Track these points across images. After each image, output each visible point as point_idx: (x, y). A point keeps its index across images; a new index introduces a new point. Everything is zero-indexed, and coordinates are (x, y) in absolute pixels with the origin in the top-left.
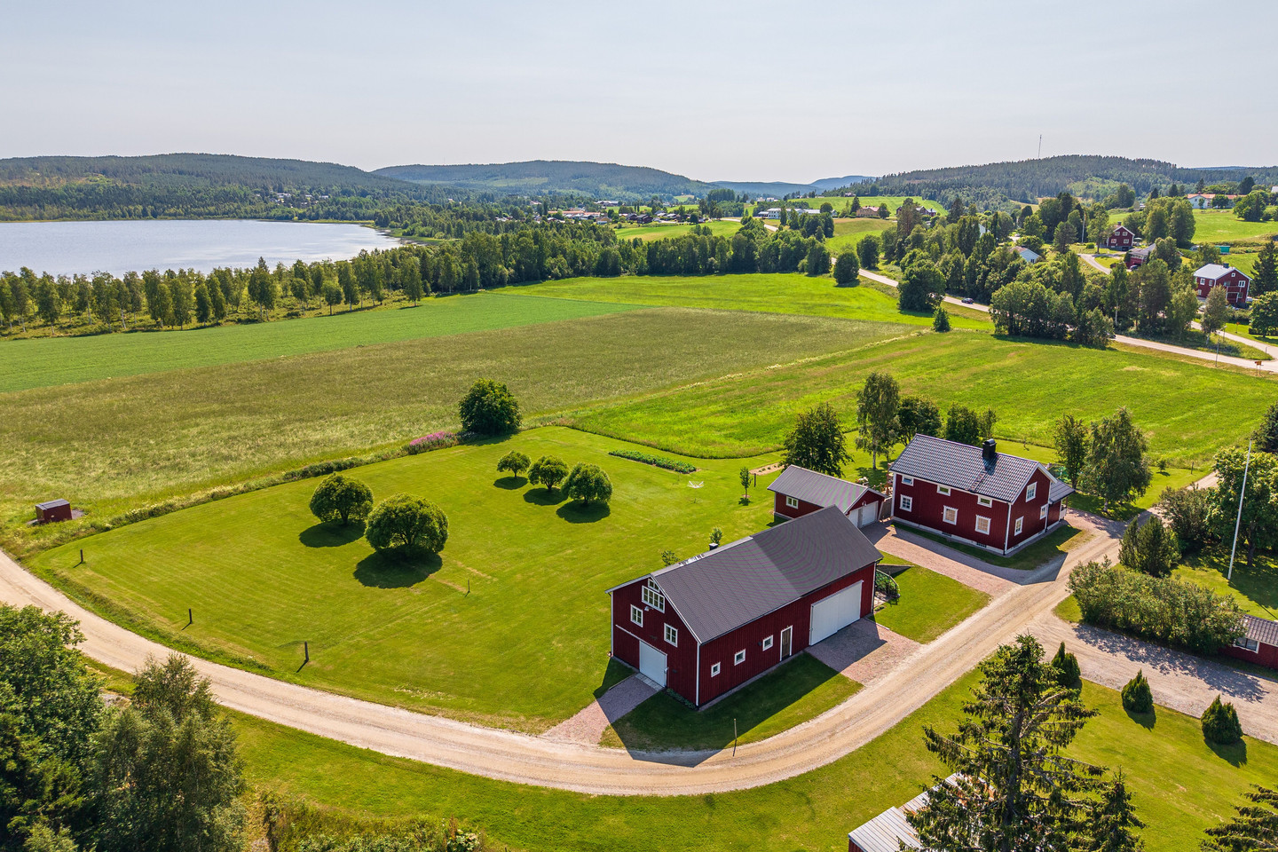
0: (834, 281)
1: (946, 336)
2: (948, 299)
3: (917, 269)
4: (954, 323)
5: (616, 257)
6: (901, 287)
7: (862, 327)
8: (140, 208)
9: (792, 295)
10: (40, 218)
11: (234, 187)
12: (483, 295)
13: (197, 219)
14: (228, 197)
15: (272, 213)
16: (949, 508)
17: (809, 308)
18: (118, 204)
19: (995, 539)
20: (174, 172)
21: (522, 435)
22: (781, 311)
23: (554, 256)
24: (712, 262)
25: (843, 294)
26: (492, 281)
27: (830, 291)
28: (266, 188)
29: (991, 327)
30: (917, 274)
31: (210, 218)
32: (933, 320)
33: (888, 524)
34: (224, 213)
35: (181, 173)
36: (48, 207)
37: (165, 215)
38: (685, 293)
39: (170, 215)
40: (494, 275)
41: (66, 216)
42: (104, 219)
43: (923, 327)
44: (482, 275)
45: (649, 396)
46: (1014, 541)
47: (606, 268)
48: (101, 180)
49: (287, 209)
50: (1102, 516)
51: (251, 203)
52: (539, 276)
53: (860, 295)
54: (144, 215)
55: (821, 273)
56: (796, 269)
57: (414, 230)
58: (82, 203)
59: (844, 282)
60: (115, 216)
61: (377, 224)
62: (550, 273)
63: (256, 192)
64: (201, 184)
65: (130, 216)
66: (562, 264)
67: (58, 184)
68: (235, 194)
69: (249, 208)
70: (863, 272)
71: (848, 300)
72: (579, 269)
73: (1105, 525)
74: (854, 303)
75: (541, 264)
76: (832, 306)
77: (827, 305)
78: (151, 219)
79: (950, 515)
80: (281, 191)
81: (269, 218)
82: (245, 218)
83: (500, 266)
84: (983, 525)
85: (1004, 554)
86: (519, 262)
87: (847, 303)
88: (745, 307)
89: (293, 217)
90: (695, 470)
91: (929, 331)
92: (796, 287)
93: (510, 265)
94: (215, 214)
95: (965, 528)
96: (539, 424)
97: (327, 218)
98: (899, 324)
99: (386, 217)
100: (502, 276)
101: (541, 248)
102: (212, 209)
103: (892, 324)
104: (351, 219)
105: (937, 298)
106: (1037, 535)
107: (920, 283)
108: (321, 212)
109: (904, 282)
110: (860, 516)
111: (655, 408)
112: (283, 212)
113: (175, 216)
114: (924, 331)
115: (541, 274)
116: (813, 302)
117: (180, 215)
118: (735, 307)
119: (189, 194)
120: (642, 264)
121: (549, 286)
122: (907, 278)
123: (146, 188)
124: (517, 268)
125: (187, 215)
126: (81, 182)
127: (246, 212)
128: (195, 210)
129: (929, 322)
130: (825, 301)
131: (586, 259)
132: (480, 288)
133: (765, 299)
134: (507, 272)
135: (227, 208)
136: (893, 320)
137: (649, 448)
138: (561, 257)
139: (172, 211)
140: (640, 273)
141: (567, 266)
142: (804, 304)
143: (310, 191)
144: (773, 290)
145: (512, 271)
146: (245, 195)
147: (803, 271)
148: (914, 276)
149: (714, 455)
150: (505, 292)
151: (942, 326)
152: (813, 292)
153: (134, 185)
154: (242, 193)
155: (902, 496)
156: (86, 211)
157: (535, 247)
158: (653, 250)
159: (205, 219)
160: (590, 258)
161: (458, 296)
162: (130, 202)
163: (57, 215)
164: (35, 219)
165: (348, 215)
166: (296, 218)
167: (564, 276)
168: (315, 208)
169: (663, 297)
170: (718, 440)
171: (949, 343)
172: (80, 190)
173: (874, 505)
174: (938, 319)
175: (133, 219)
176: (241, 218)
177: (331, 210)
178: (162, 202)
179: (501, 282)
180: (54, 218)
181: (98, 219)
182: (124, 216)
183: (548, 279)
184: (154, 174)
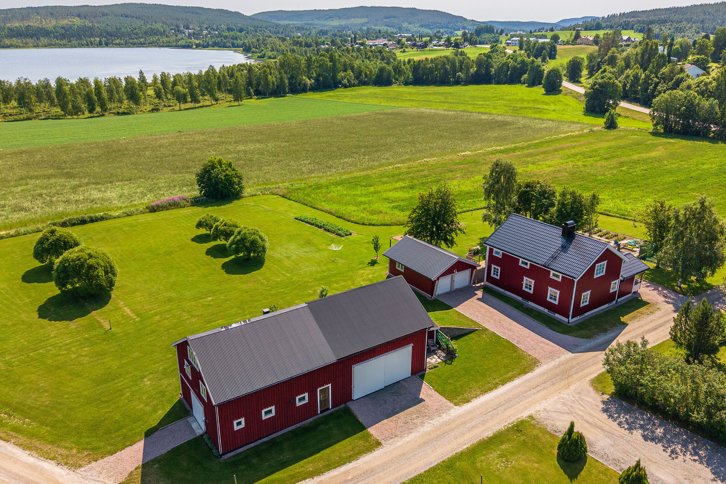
0: (543, 91)
1: (613, 133)
2: (623, 104)
3: (600, 81)
4: (621, 123)
5: (389, 72)
6: (586, 95)
7: (550, 124)
8: (98, 39)
9: (509, 100)
10: (37, 46)
11: (158, 26)
12: (290, 99)
13: (132, 47)
14: (154, 32)
15: (179, 43)
16: (528, 279)
17: (515, 109)
18: (85, 37)
19: (562, 309)
20: (122, 16)
21: (242, 201)
22: (494, 112)
23: (345, 71)
24: (459, 76)
25: (547, 100)
26: (297, 88)
27: (538, 98)
28: (177, 26)
29: (650, 126)
30: (599, 84)
31: (141, 47)
32: (604, 120)
33: (478, 288)
34: (150, 43)
35: (126, 16)
36: (42, 39)
37: (113, 44)
38: (431, 98)
39: (116, 44)
40: (300, 84)
41: (53, 45)
42: (75, 47)
43: (596, 126)
44: (290, 84)
45: (355, 174)
46: (578, 311)
47: (383, 80)
48: (77, 21)
49: (190, 40)
50: (675, 291)
51: (167, 36)
52: (333, 85)
53: (559, 101)
54: (100, 45)
55: (537, 85)
56: (519, 82)
57: (265, 54)
58: (63, 36)
59: (550, 91)
60: (82, 45)
61: (244, 50)
62: (340, 83)
63: (171, 29)
64: (139, 23)
65: (92, 45)
66: (350, 77)
67: (49, 24)
68: (158, 30)
69: (165, 39)
70: (566, 84)
71: (549, 105)
72: (362, 80)
73: (673, 299)
74: (552, 107)
75: (334, 77)
76: (534, 108)
77: (531, 108)
78: (104, 47)
79: (528, 284)
80: (188, 28)
81: (177, 47)
82: (163, 46)
83: (304, 78)
84: (553, 294)
85: (569, 323)
86: (319, 75)
87: (547, 107)
88: (469, 108)
89: (192, 46)
90: (351, 234)
91: (600, 128)
92: (514, 95)
93: (311, 77)
94: (144, 44)
95: (539, 297)
96: (259, 193)
97: (214, 47)
98: (578, 123)
99: (250, 45)
100: (305, 85)
101: (334, 65)
102: (142, 40)
103: (574, 123)
104: (230, 47)
105: (613, 104)
106: (607, 305)
107: (601, 92)
108: (210, 43)
109: (588, 91)
110: (452, 281)
111: (353, 183)
112: (186, 42)
113: (119, 45)
114: (595, 129)
115: (334, 83)
116: (522, 105)
117: (122, 44)
118: (462, 107)
119: (129, 30)
120: (408, 77)
121: (340, 92)
122: (592, 88)
123: (102, 26)
124: (317, 80)
125: (126, 45)
126: (64, 22)
127: (163, 42)
128: (131, 41)
129: (601, 121)
130: (531, 105)
131: (368, 73)
132: (288, 93)
133: (488, 103)
134: (309, 82)
135: (151, 39)
136: (576, 120)
137: (329, 215)
138: (350, 72)
139: (117, 41)
140: (406, 84)
141: (353, 78)
142: (514, 107)
143: (207, 29)
144: (496, 96)
145: (313, 81)
146: (164, 31)
147: (524, 83)
148: (597, 86)
149: (373, 222)
150: (306, 97)
151: (611, 125)
152: (524, 98)
153: (96, 24)
154: (162, 30)
155: (493, 266)
156: (64, 42)
157: (330, 64)
158: (417, 67)
159: (138, 47)
160: (371, 72)
161: (272, 99)
162: (92, 36)
163: (47, 44)
164: (34, 47)
165: (228, 44)
166: (194, 47)
167: (350, 86)
168: (207, 40)
169: (413, 100)
170: (384, 210)
171: (611, 138)
172: (63, 28)
173: (467, 273)
174: (608, 120)
175: (94, 47)
176: (160, 46)
177: (217, 41)
178: (111, 36)
179: (304, 89)
180: (45, 46)
181: (72, 47)
182: (88, 45)
183: (339, 87)
184: (109, 17)
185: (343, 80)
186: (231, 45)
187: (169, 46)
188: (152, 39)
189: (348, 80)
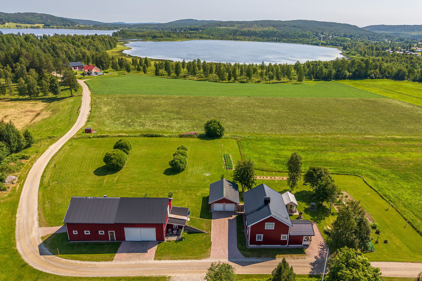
5: (404, 72)
8: (276, 38)
10: (249, 40)
11: (307, 33)
13: (290, 43)
14: (304, 36)
15: (313, 43)
18: (271, 37)
20: (293, 27)
23: (374, 69)
26: (339, 77)
28: (317, 33)
35: (295, 27)
36: (253, 37)
39: (283, 41)
40: (342, 75)
41: (256, 40)
42: (265, 41)
48: (271, 29)
49: (319, 41)
51: (309, 38)
52: (364, 77)
54: (276, 41)
57: (350, 52)
58: (262, 36)
60: (268, 40)
62: (369, 76)
63: (313, 34)
64: (298, 31)
66: (376, 73)
67: (259, 29)
68: (306, 35)
69: (307, 40)
75: (366, 72)
78: (277, 42)
81: (312, 44)
83: (346, 71)
89: (319, 44)
94: (296, 42)
97: (330, 45)
99: (346, 46)
100: (345, 76)
101: (367, 66)
102: (296, 40)
108: (329, 43)
112: (317, 42)
113: (284, 42)
117: (286, 41)
119: (292, 34)
123: (281, 31)
124: (354, 73)
125: (288, 42)
126: (266, 29)
128: (290, 40)
131: (391, 71)
132: (333, 79)
134: (348, 74)
138: (377, 70)
139: (284, 40)
140: (414, 81)
141: (379, 73)
143: (332, 35)
145: (352, 73)
146: (309, 35)
153: (278, 31)
156: (261, 39)
159: (293, 43)
160: (393, 71)
162: (274, 36)
164: (248, 40)
165: (338, 44)
167: (376, 78)
172: (264, 32)
175: (273, 42)
177: (332, 42)
178: (283, 37)
179: (344, 78)
180: (253, 40)
181: (263, 41)
182: (271, 41)
183: (367, 78)
184: (286, 27)
185: (371, 74)
186: (339, 45)
187: (308, 43)
188: (301, 39)
189: (375, 75)
